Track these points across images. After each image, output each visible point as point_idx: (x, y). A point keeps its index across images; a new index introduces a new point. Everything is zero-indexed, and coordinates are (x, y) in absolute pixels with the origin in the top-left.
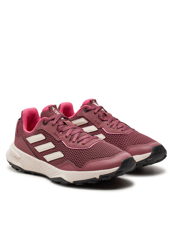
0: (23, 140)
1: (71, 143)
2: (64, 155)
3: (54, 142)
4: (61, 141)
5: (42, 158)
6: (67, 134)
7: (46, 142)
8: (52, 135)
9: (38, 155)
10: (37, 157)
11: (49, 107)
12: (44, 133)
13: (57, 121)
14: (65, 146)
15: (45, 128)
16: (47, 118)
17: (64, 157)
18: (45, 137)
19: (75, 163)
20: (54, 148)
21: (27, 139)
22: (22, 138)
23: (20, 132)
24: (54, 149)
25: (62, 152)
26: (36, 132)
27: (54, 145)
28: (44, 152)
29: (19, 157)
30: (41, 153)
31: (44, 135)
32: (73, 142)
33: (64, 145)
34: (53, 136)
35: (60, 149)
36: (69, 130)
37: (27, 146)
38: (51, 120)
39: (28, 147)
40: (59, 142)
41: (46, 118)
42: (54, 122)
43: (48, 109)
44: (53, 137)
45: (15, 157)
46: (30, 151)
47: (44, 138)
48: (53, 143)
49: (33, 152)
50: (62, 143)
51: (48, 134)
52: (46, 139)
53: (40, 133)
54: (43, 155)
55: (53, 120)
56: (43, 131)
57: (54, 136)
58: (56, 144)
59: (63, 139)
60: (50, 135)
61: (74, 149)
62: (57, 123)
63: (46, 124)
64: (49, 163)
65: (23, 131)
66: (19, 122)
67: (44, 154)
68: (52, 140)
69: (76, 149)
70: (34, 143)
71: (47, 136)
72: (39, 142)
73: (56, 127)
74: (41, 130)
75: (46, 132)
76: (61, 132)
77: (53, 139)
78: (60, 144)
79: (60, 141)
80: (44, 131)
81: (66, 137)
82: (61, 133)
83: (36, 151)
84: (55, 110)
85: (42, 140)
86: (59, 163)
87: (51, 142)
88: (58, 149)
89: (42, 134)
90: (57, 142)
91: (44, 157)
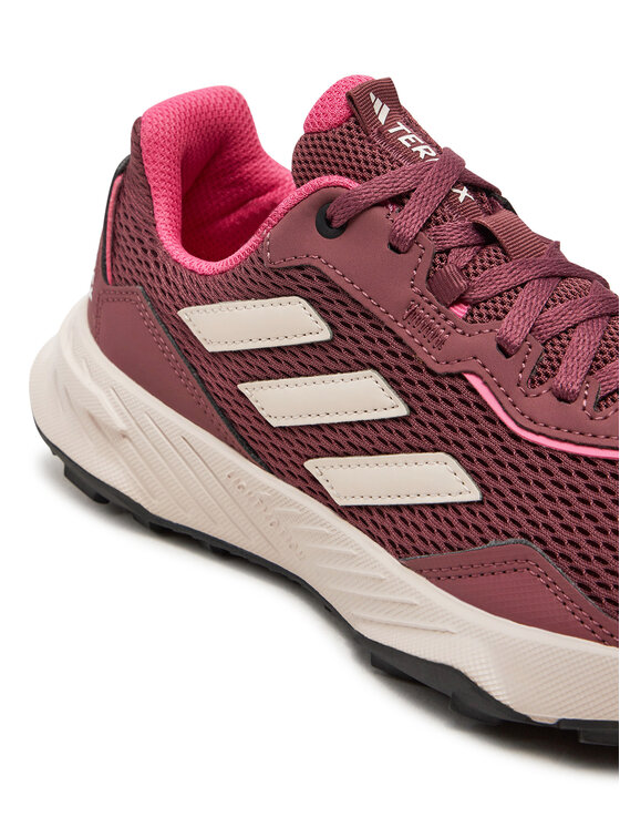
0: (150, 313)
1: (543, 401)
2: (482, 486)
3: (397, 375)
4: (460, 376)
5: (294, 470)
6: (514, 326)
7: (332, 365)
8: (388, 319)
9: (263, 438)
10: (251, 450)
11: (349, 97)
12: (318, 297)
13: (427, 214)
14: (493, 419)
15: (329, 255)
16: (354, 185)
17: (480, 503)
18: (332, 326)
19: (578, 571)
20: (396, 420)
21: (185, 314)
22: (151, 299)
23: (131, 255)
24: (402, 428)
25: (465, 460)
26: (263, 280)
27: (397, 400)
28: (316, 433)
29: (121, 425)
30: (290, 437)
31: (323, 312)
32: (564, 397)
33: (483, 406)
34: (398, 327)
35: (449, 435)
36: (523, 293)
37: (182, 363)
38: (383, 204)
39: (187, 372)
40: (446, 382)
41: (346, 181)
42: (409, 220)
43: (344, 112)
44: (399, 340)
45: (92, 418)
46: (205, 400)
47: (324, 334)
48: (392, 382)
49: (222, 411)
50: (467, 395)
51: (352, 307)
52: (340, 343)
53: (290, 292)
54: (301, 450)
55: (399, 200)
56: (318, 284)
57: (405, 334)
58: (421, 391)
59: (474, 365)
60: (368, 315)
61: (574, 457)
62: (426, 227)
63: (343, 228)
64: (345, 518)
65: (154, 250)
66: (121, 188)
67: (315, 444)
68: (389, 359)
69: (590, 460)
70: (239, 353)
71: (347, 318)
72: (279, 355)
73: (425, 263)
74: (300, 268)
75: (336, 289)
76: (461, 300)
77: (394, 354)
78: (450, 395)
79: (451, 375)
80: (323, 278)
81: (504, 349)
82: (460, 311)
83: (251, 408)
84: (391, 121)
85: (300, 346)
86: (438, 539)
87: (373, 367)
88: (431, 432)
89: (308, 300)
90: (427, 378)
91: (310, 465)
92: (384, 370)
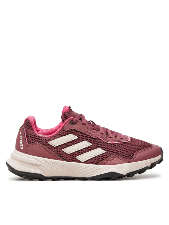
1: (109, 139)
7: (78, 142)
8: (86, 133)
9: (67, 157)
14: (104, 142)
15: (75, 127)
17: (106, 152)
18: (77, 136)
20: (90, 146)
22: (40, 143)
25: (102, 148)
26: (64, 133)
27: (90, 142)
28: (77, 152)
29: (39, 163)
32: (111, 138)
33: (102, 141)
35: (98, 146)
43: (69, 109)
44: (88, 135)
46: (55, 155)
48: (88, 141)
50: (99, 140)
51: (80, 133)
52: (79, 138)
53: (70, 133)
55: (81, 119)
58: (93, 141)
59: (99, 136)
60: (83, 133)
61: (116, 144)
63: (75, 124)
64: (84, 163)
67: (77, 154)
68: (87, 138)
71: (80, 135)
72: (69, 143)
73: (88, 125)
74: (71, 130)
75: (77, 131)
76: (94, 129)
78: (97, 140)
79: (97, 138)
80: (75, 130)
81: (102, 134)
82: (94, 131)
83: (65, 153)
86: (101, 159)
87: (84, 140)
88: (96, 146)
89: (73, 134)
90: (93, 139)
91: (77, 158)
92: (87, 140)
